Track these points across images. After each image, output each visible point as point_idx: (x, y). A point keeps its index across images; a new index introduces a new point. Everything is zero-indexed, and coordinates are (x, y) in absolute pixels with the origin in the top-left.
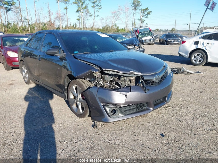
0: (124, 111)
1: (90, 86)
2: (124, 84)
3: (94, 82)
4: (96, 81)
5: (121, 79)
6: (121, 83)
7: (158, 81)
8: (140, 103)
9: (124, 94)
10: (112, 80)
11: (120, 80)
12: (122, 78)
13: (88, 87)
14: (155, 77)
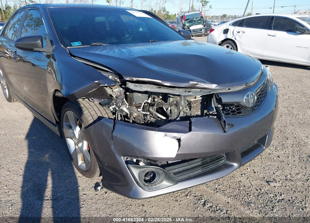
0: (175, 174)
1: (101, 116)
2: (175, 111)
3: (109, 107)
4: (113, 105)
5: (168, 100)
6: (169, 108)
7: (251, 105)
8: (212, 155)
9: (174, 137)
10: (149, 101)
11: (167, 102)
12: (171, 99)
13: (95, 117)
14: (245, 97)
